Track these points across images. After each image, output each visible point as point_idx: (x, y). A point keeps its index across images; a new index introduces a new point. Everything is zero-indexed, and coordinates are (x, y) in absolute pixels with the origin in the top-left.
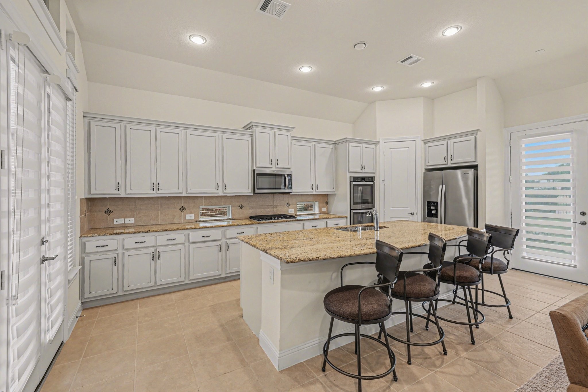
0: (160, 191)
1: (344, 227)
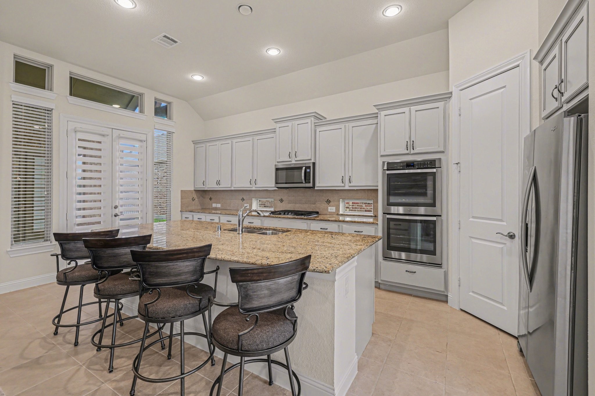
0: (220, 186)
1: (259, 227)
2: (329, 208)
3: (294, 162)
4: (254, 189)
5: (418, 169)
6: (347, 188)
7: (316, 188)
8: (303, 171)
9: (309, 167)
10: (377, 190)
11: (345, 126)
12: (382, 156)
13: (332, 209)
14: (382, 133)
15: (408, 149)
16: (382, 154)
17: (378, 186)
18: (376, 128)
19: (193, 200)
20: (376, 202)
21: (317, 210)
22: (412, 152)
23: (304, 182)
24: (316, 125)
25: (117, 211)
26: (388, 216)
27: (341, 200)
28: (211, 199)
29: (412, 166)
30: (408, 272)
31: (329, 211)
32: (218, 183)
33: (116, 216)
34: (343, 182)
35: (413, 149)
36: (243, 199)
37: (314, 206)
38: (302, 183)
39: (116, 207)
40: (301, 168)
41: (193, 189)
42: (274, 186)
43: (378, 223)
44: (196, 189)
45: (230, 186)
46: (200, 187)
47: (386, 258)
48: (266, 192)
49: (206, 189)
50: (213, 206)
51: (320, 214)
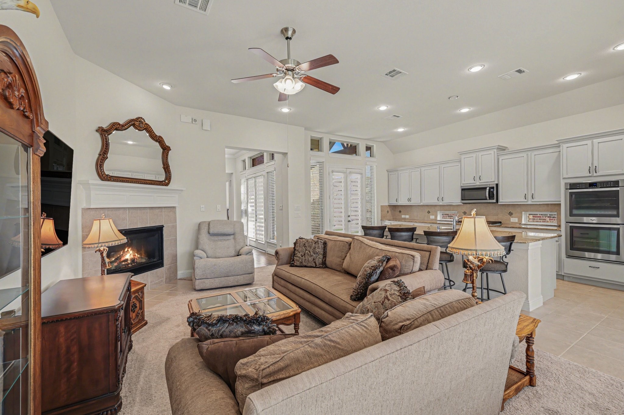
2: (512, 219)
3: (478, 184)
4: (441, 204)
5: (601, 188)
6: (529, 203)
7: (499, 203)
8: (487, 191)
9: (493, 188)
10: (560, 204)
11: (527, 155)
12: (564, 178)
13: (514, 220)
14: (565, 161)
15: (591, 172)
16: (564, 177)
17: (560, 201)
18: (559, 155)
19: (388, 212)
20: (559, 214)
21: (500, 221)
22: (595, 174)
23: (488, 198)
24: (498, 154)
25: (349, 219)
26: (571, 225)
27: (523, 212)
28: (400, 212)
29: (595, 186)
30: (592, 267)
31: (512, 221)
32: (409, 200)
33: (349, 221)
34: (526, 198)
35: (596, 172)
36: (429, 212)
37: (496, 217)
38: (486, 199)
39: (349, 216)
40: (485, 188)
41: (387, 204)
42: (460, 202)
43: (561, 229)
44: (389, 205)
45: (419, 202)
46: (394, 203)
47: (569, 256)
48: (450, 206)
49: (398, 204)
50: (402, 217)
51: (502, 224)
